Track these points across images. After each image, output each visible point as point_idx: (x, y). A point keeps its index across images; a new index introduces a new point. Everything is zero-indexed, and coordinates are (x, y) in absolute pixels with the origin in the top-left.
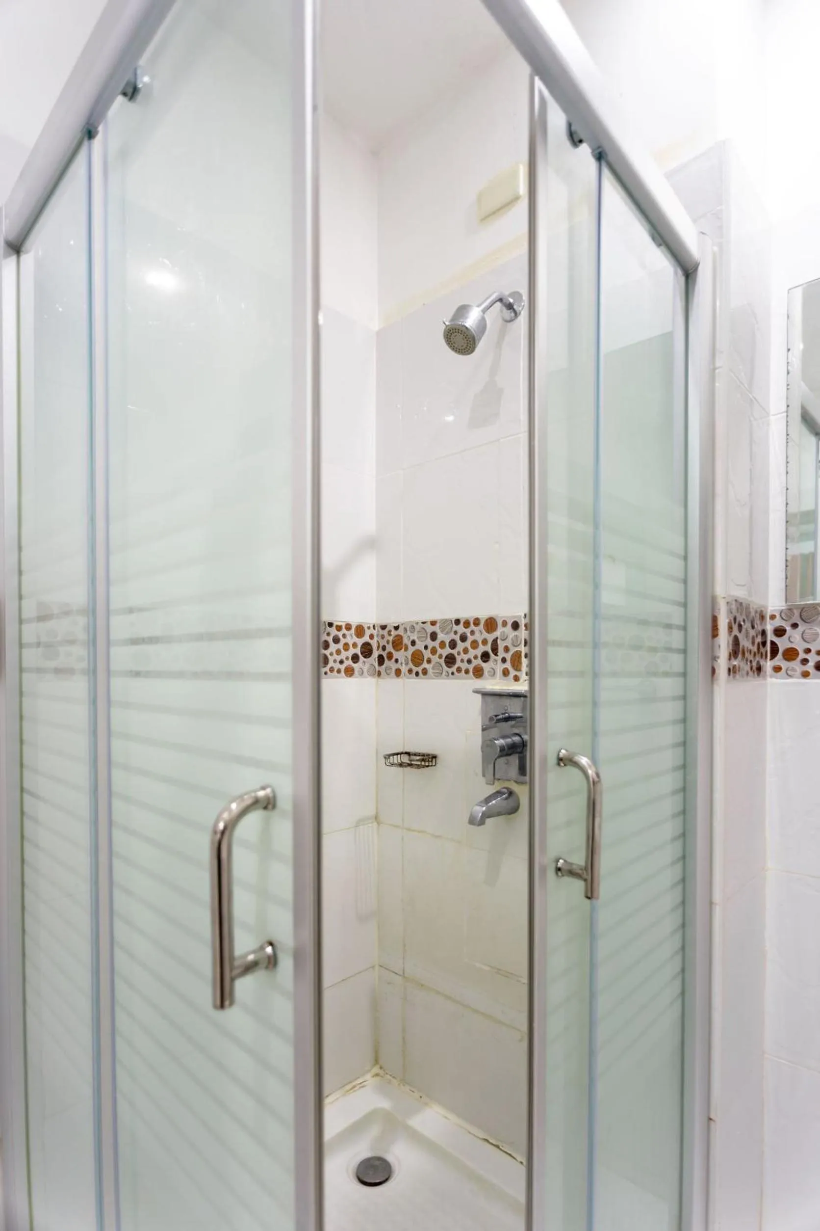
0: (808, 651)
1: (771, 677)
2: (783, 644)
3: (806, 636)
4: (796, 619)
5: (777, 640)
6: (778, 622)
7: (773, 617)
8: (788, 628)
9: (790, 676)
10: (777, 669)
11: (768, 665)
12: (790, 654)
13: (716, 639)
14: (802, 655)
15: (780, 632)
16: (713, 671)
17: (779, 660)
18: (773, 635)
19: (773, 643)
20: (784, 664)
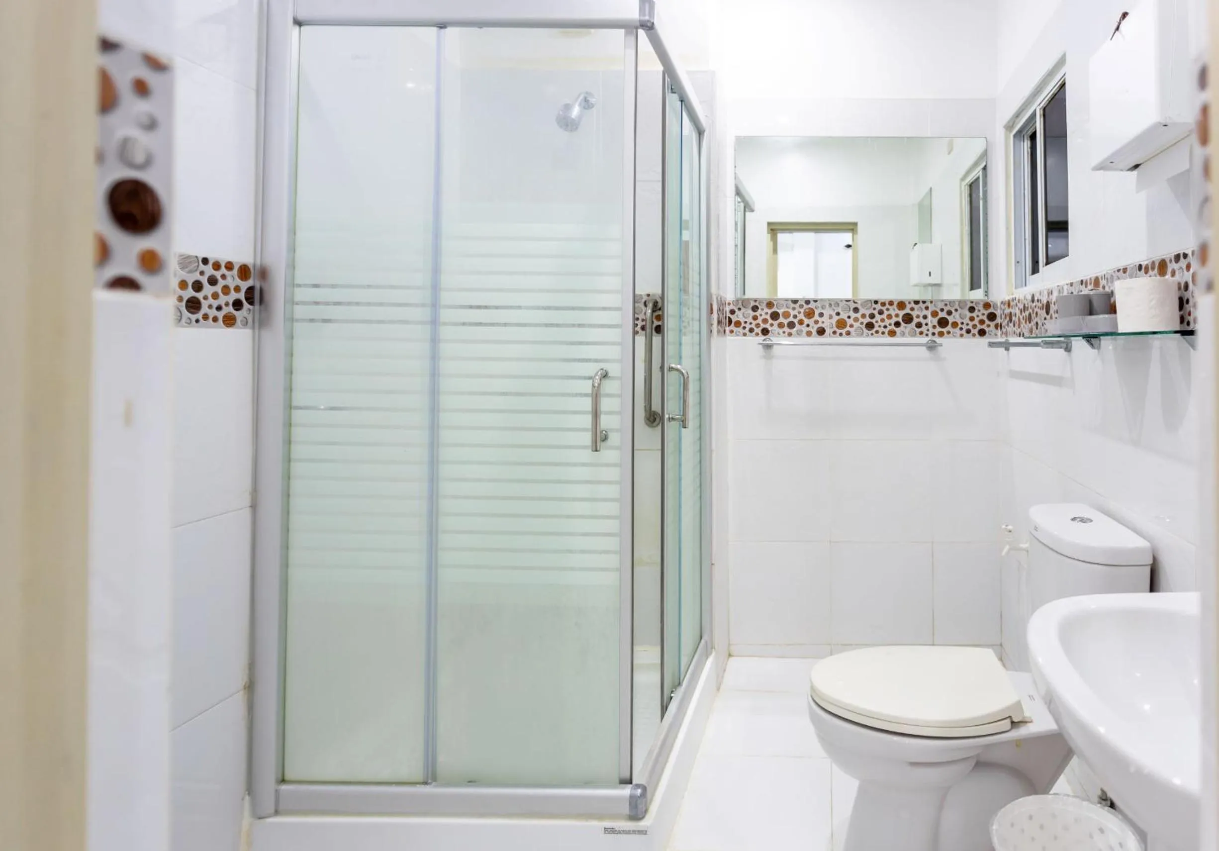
0: (746, 322)
1: (729, 335)
2: (734, 318)
3: (745, 315)
4: (740, 306)
5: (731, 316)
6: (732, 307)
7: (729, 304)
8: (736, 310)
9: (738, 335)
10: (732, 332)
11: (728, 329)
12: (738, 324)
13: (712, 315)
14: (743, 325)
15: (732, 312)
16: (711, 331)
17: (732, 327)
18: (729, 314)
19: (729, 318)
20: (735, 329)
